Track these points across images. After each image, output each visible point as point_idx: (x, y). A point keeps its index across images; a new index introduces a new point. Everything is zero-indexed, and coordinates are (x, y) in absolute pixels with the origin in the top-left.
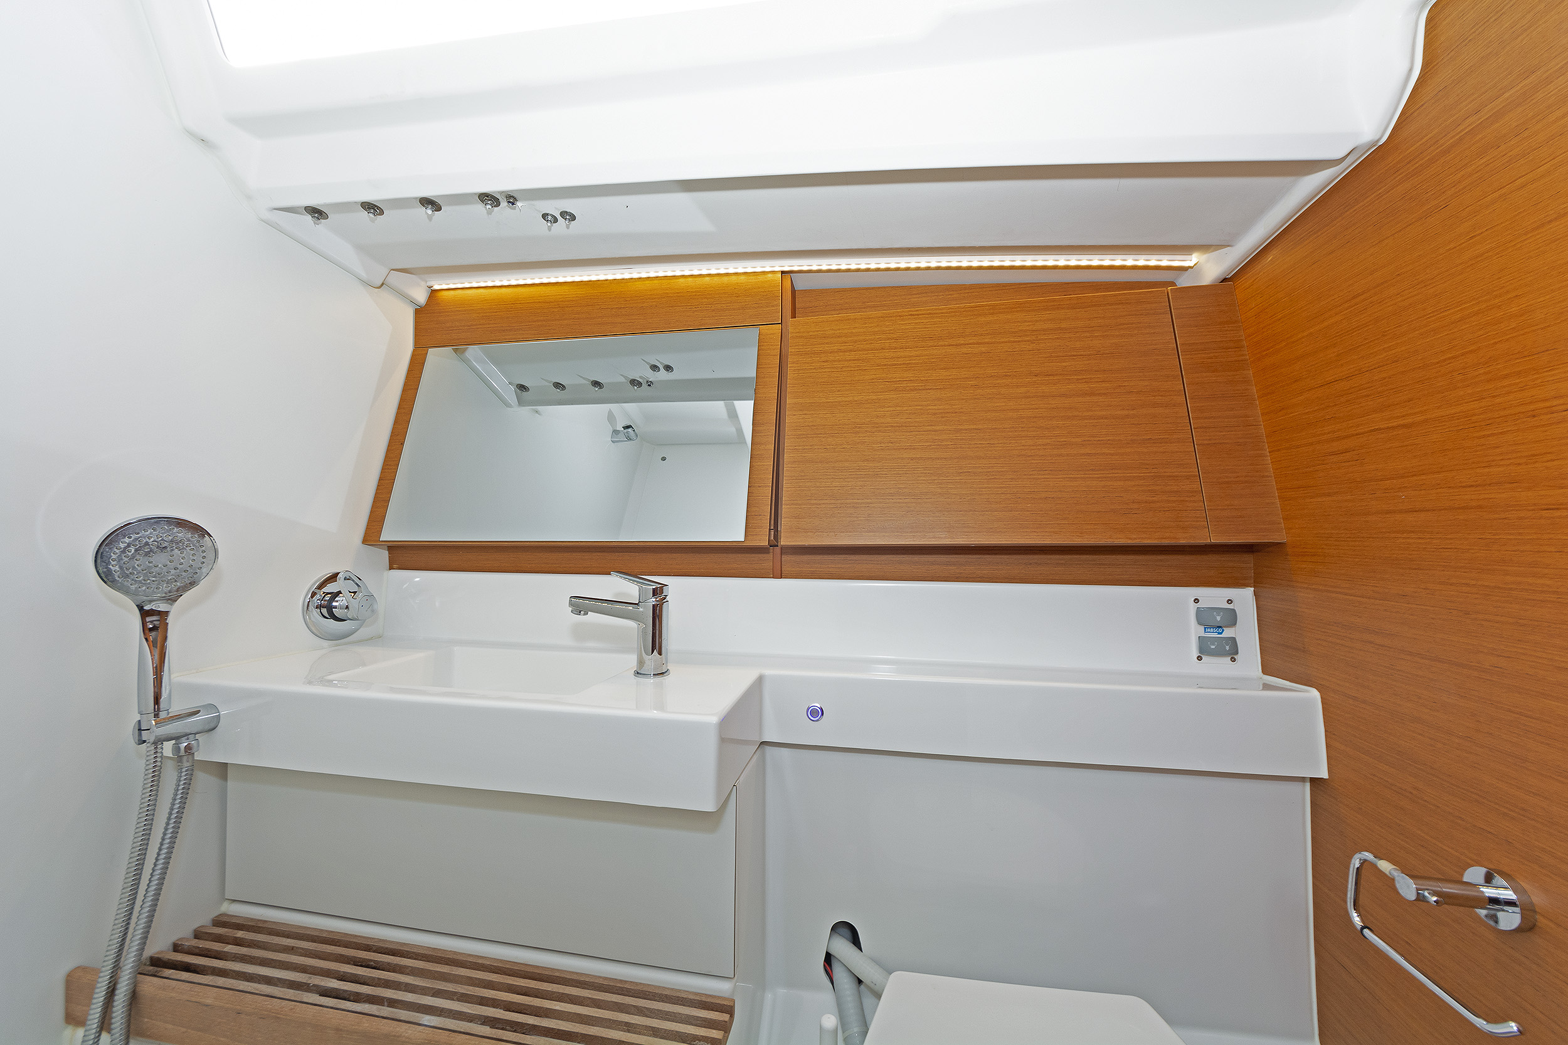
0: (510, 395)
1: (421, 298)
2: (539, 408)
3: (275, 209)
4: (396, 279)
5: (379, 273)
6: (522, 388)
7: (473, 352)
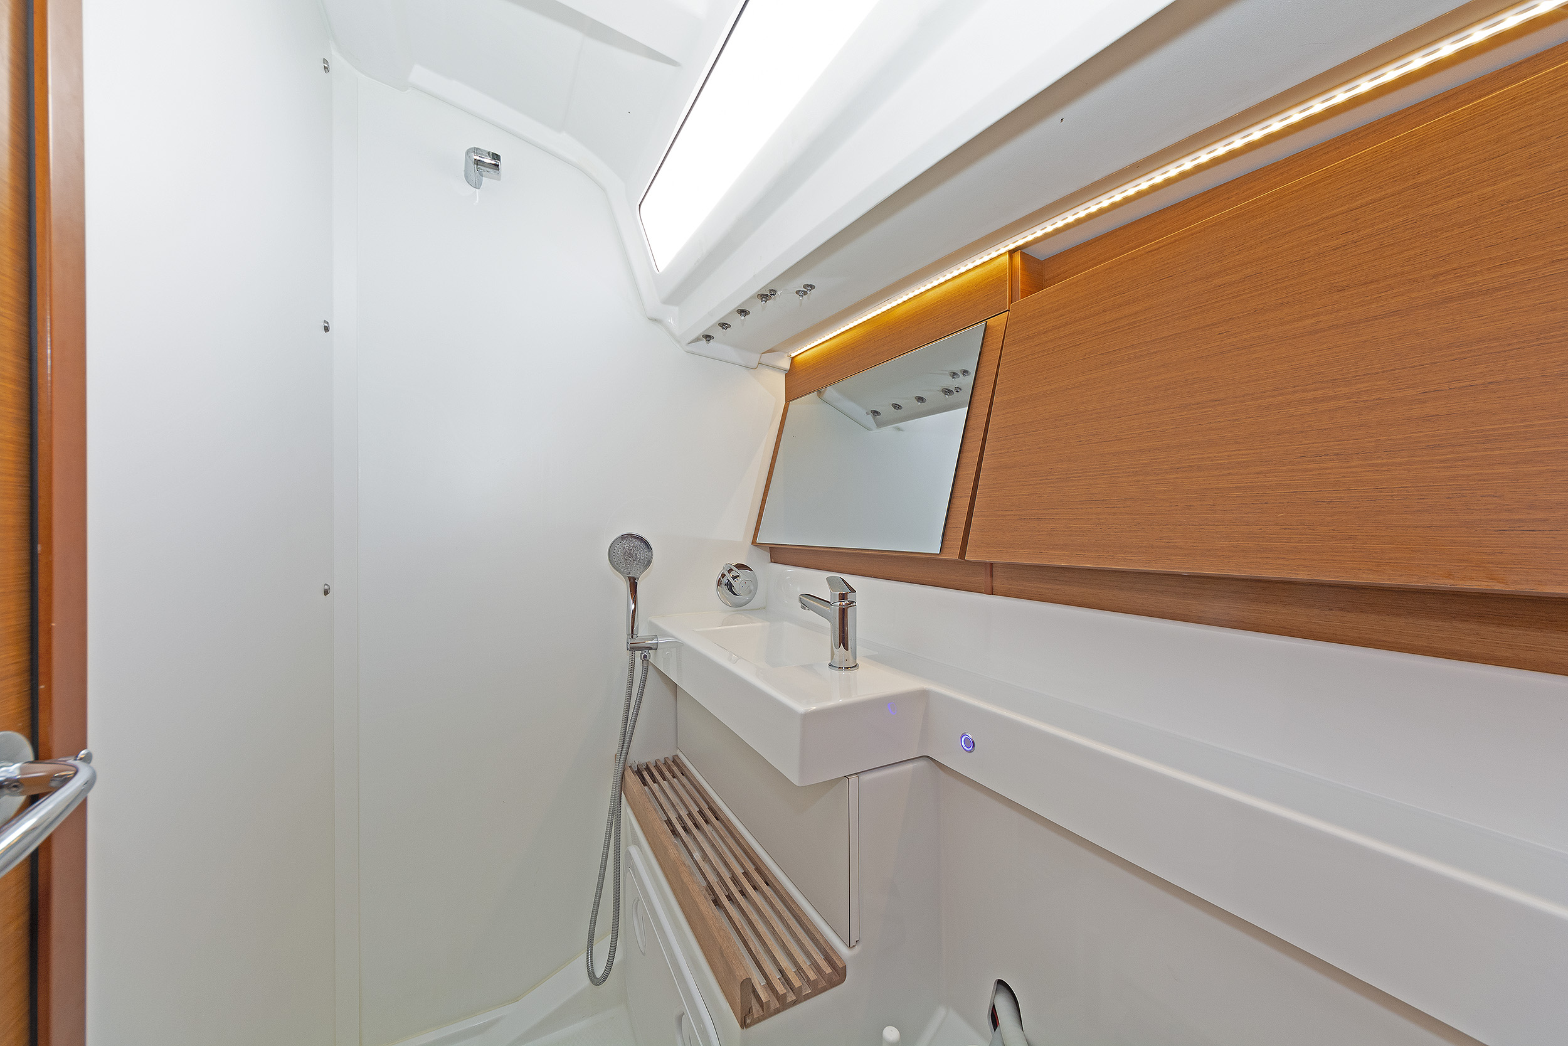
0: (870, 420)
1: (786, 364)
2: (900, 425)
3: (690, 343)
4: (767, 358)
5: (754, 358)
6: (875, 413)
7: (830, 392)
